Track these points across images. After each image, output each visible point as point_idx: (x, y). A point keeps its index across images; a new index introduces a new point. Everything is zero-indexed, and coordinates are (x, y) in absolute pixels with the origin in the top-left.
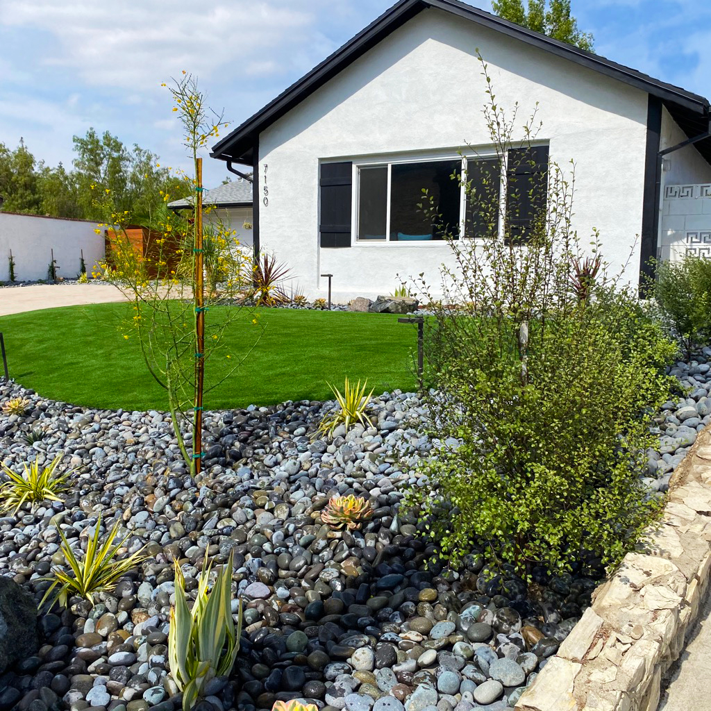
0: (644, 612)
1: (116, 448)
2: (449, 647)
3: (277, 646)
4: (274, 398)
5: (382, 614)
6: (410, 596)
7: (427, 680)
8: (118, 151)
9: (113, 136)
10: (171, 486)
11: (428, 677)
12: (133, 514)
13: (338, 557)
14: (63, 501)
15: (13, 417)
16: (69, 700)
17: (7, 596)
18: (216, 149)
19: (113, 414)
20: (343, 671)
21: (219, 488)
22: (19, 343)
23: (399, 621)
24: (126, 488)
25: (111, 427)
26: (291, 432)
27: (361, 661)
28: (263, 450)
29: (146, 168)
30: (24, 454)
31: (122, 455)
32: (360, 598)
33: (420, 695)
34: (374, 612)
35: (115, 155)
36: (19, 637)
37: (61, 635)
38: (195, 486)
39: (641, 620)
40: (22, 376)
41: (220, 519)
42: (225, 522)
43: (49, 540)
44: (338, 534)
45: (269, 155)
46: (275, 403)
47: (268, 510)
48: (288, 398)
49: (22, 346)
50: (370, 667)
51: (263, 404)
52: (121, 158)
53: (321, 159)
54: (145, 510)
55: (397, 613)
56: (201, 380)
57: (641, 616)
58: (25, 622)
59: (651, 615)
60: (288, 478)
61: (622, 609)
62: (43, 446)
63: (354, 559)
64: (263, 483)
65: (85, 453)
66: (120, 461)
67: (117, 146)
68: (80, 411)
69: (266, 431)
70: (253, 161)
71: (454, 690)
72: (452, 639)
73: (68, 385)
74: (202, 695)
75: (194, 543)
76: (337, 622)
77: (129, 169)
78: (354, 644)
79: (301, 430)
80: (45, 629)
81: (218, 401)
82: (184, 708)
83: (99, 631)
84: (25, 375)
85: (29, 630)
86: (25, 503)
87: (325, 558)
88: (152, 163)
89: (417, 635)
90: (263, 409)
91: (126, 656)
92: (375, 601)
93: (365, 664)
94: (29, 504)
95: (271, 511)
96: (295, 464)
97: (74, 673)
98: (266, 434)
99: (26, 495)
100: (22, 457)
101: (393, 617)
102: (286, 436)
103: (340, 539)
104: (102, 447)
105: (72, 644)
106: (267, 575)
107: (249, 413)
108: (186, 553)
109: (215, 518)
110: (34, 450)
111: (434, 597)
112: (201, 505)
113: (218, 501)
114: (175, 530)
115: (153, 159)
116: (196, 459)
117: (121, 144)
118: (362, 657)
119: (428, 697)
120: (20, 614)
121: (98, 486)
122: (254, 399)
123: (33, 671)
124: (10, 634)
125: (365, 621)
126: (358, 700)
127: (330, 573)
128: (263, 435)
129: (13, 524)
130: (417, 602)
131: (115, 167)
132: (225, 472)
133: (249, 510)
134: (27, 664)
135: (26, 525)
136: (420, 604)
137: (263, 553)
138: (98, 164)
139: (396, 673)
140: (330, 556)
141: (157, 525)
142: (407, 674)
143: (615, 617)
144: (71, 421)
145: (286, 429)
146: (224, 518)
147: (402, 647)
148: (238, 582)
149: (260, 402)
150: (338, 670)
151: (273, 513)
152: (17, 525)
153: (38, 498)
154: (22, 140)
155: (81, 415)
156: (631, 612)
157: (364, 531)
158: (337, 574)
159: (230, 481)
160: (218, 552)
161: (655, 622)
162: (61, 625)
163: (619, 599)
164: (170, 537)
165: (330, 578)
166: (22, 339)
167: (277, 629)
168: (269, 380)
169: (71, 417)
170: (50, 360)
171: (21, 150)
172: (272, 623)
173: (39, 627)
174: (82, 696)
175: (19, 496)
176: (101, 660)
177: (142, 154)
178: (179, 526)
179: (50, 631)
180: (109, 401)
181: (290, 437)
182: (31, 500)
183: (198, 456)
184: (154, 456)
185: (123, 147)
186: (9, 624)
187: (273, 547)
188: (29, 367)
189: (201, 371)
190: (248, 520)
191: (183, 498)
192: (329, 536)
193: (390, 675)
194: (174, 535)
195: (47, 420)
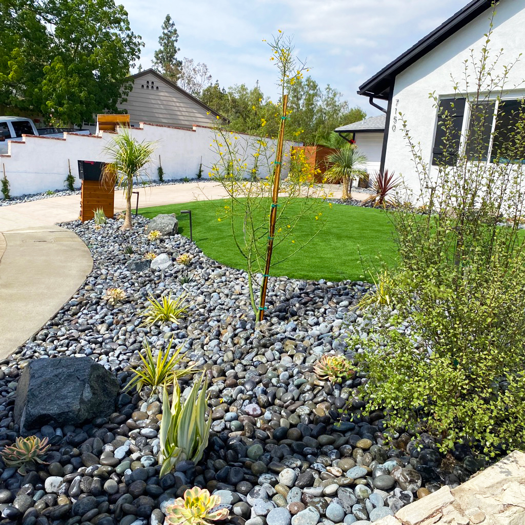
0: (498, 503)
1: (227, 295)
2: (352, 486)
3: (240, 451)
4: (340, 277)
5: (325, 449)
6: (351, 442)
7: (318, 505)
8: (314, 90)
9: (313, 79)
10: (237, 326)
11: (321, 503)
12: (211, 340)
13: (315, 400)
14: (179, 324)
15: (182, 266)
16: (104, 449)
17: (97, 376)
18: (362, 88)
19: (238, 272)
20: (269, 481)
21: (267, 333)
22: (209, 218)
23: (333, 457)
24: (216, 322)
25: (232, 281)
26: (338, 303)
27: (283, 478)
28: (312, 313)
29: (331, 103)
30: (175, 290)
31: (228, 300)
32: (314, 432)
33: (305, 514)
34: (320, 446)
35: (311, 92)
36: (101, 403)
37: (127, 409)
38: (254, 329)
39: (489, 509)
40: (201, 240)
41: (257, 355)
42: (259, 358)
43: (158, 347)
44: (322, 383)
45: (401, 92)
46: (339, 280)
47: (289, 356)
48: (350, 278)
49: (210, 220)
50: (290, 484)
51: (330, 280)
52: (315, 95)
53: (441, 96)
54: (218, 339)
55: (336, 451)
56: (270, 255)
57: (491, 506)
58: (108, 395)
59: (501, 508)
60: (318, 336)
61: (478, 496)
62: (188, 287)
63: (326, 404)
64: (299, 336)
65: (209, 295)
66: (225, 304)
67: (315, 87)
68: (220, 268)
69: (321, 300)
70: (388, 97)
71: (337, 519)
72: (357, 481)
73: (222, 249)
74: (175, 469)
75: (233, 368)
76: (289, 445)
77: (320, 103)
78: (289, 464)
79: (345, 303)
80: (119, 403)
81: (302, 273)
82: (160, 474)
83: (148, 412)
84: (203, 240)
85: (109, 401)
86: (158, 321)
87: (307, 398)
88: (336, 99)
89: (338, 471)
90: (329, 284)
91: (151, 432)
92: (324, 438)
93: (286, 481)
94: (160, 323)
95: (292, 356)
96: (326, 326)
97: (119, 434)
98: (321, 302)
99: (159, 317)
100: (173, 292)
101: (331, 453)
102: (333, 305)
103: (323, 387)
104: (219, 294)
105: (129, 416)
106: (263, 400)
107: (319, 284)
108: (226, 374)
109: (254, 353)
110: (182, 288)
111: (367, 447)
112: (251, 343)
113: (262, 342)
114: (227, 356)
115: (338, 96)
116: (261, 310)
117: (317, 86)
118: (286, 475)
119: (310, 518)
120: (104, 389)
121: (204, 318)
122: (327, 275)
123: (100, 426)
124: (93, 401)
125: (308, 451)
126: (261, 504)
127: (304, 411)
128: (318, 302)
129: (146, 333)
130: (354, 447)
131: (310, 102)
132: (280, 324)
133: (277, 353)
134: (99, 421)
135: (153, 336)
136: (356, 449)
137: (271, 384)
138: (299, 99)
139: (302, 493)
140: (311, 398)
141: (221, 350)
142: (309, 496)
143: (467, 500)
144: (213, 273)
145: (335, 301)
146: (260, 354)
147: (323, 476)
148: (244, 401)
149: (328, 278)
150: (266, 479)
151: (292, 358)
152: (148, 335)
153: (167, 320)
154: (257, 83)
155: (220, 270)
156: (483, 500)
157: (343, 385)
158: (308, 412)
159: (278, 330)
160: (244, 378)
161: (500, 515)
162: (130, 402)
163: (479, 486)
164: (223, 360)
165: (303, 413)
166: (212, 216)
167: (251, 440)
168: (344, 264)
169: (213, 271)
170: (221, 231)
171: (256, 89)
172: (247, 434)
173: (116, 401)
174: (112, 449)
175: (156, 316)
176: (138, 430)
177: (330, 91)
178: (230, 354)
179: (121, 404)
180: (239, 263)
181: (336, 307)
182: (162, 320)
183: (262, 309)
184: (245, 305)
185: (318, 88)
186: (94, 394)
187: (278, 382)
188: (208, 235)
189: (270, 249)
190: (275, 360)
191: (241, 336)
192: (315, 383)
193: (297, 494)
194: (225, 359)
195: (200, 270)
